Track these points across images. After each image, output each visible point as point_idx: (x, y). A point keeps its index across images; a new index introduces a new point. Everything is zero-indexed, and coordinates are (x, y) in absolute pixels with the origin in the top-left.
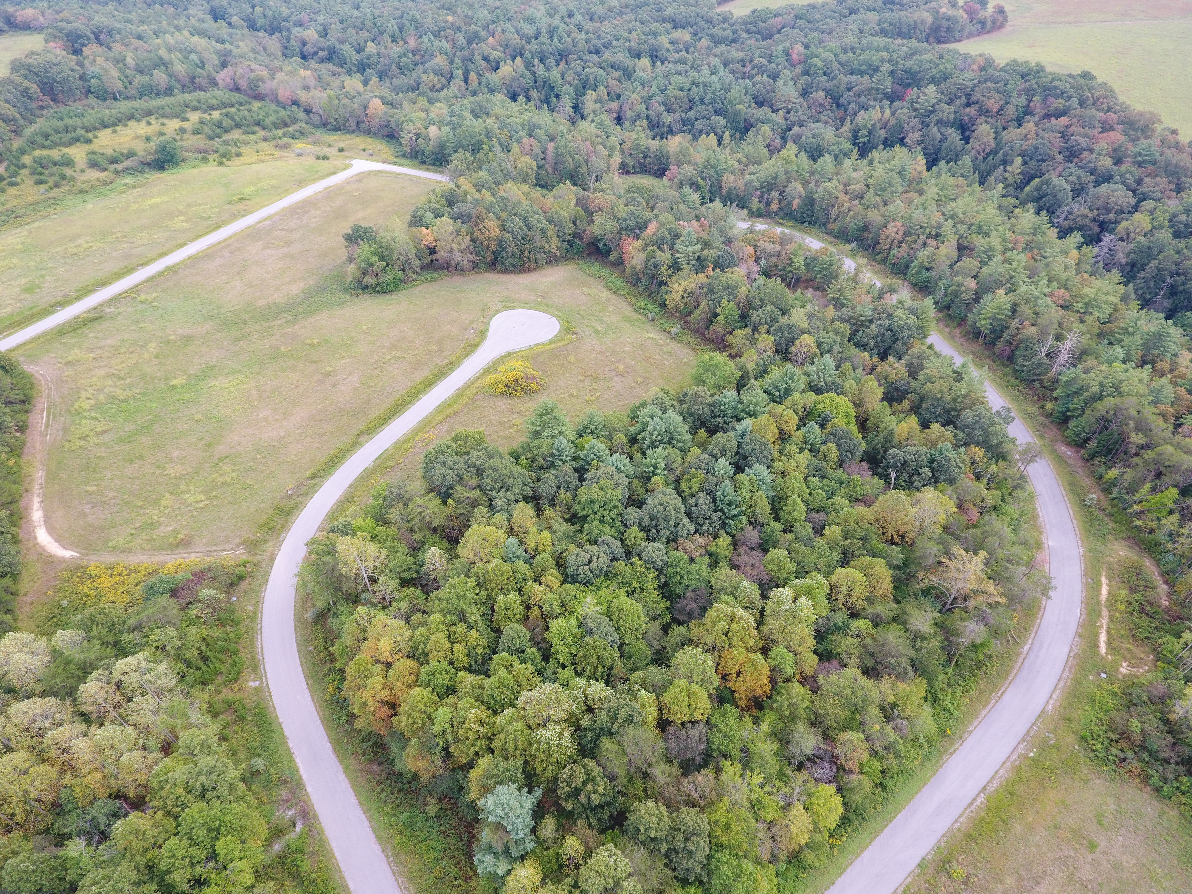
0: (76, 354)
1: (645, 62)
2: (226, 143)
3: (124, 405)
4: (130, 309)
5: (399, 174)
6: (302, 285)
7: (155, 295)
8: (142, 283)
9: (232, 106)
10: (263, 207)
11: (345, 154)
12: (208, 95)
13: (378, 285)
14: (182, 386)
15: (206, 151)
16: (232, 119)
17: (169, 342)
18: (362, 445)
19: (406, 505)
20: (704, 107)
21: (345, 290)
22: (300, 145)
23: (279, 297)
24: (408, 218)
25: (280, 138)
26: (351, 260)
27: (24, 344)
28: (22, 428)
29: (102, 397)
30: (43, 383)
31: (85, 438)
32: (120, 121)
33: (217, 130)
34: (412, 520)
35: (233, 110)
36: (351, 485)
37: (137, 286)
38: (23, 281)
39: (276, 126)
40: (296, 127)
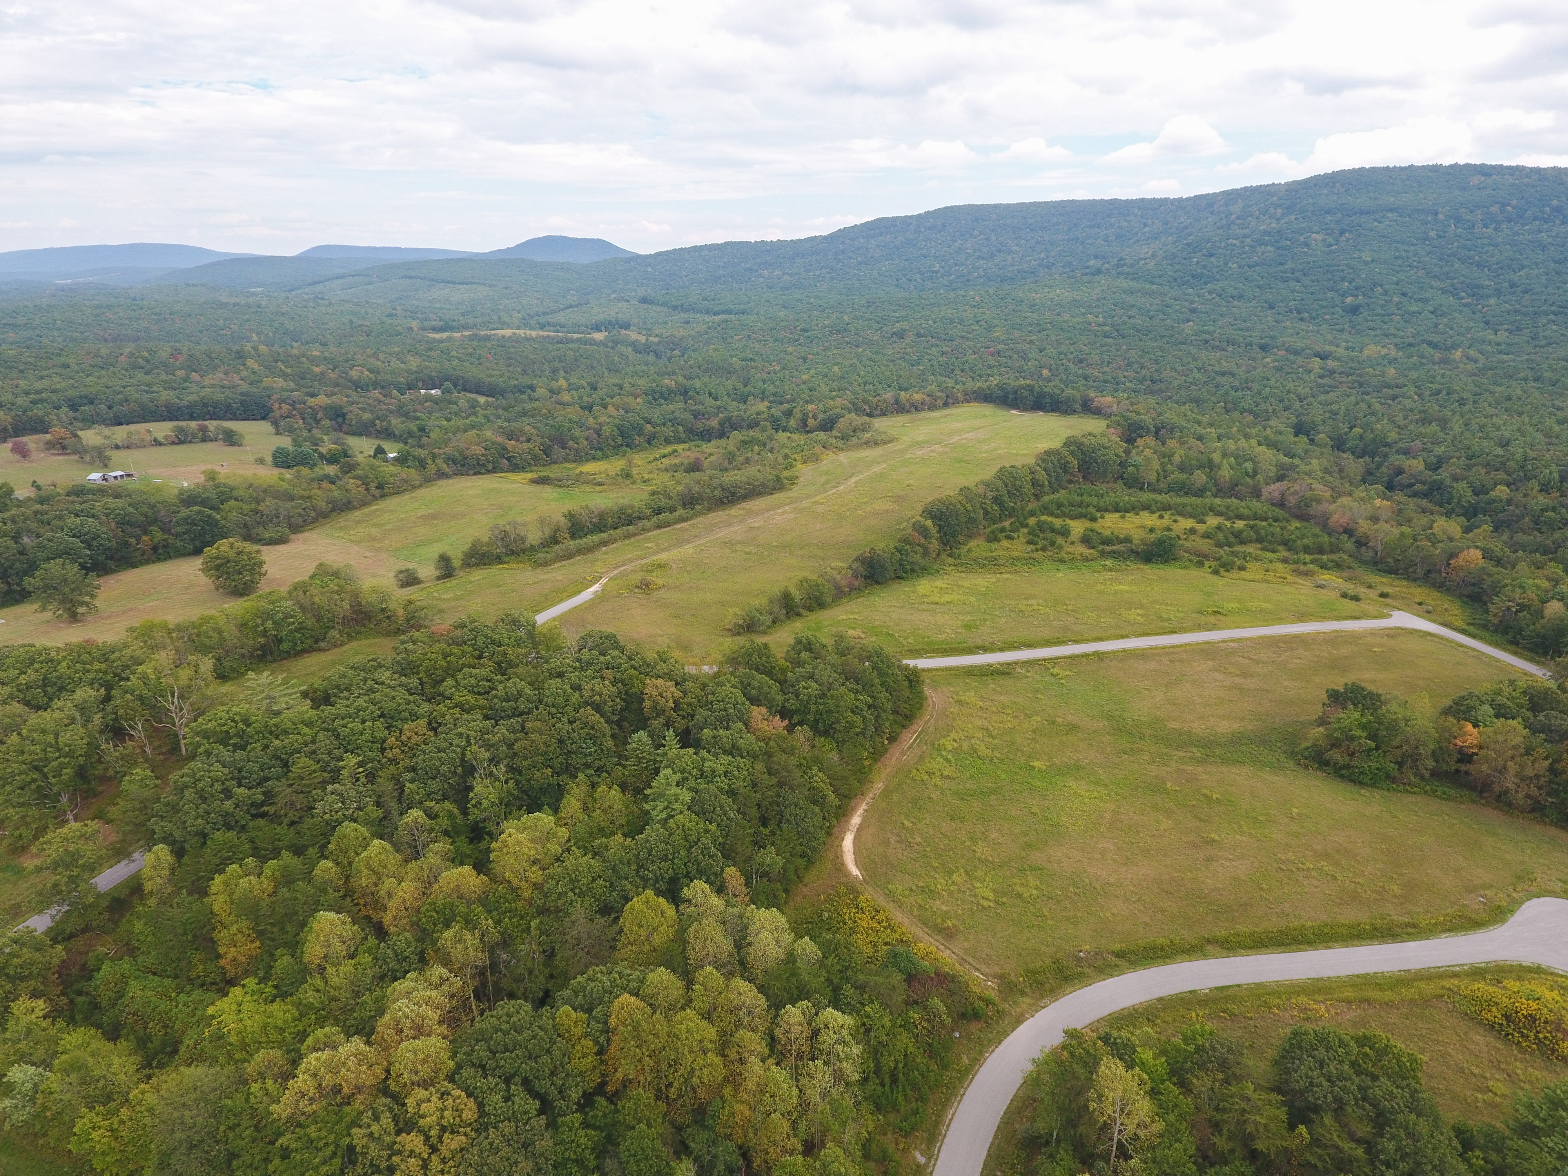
0: (970, 697)
2: (1235, 554)
3: (979, 762)
4: (1038, 677)
5: (1462, 646)
6: (1236, 726)
7: (1068, 673)
8: (1064, 658)
9: (1266, 519)
10: (1237, 627)
11: (1388, 601)
12: (1243, 504)
13: (1346, 767)
14: (1040, 771)
15: (1206, 556)
16: (1257, 532)
17: (1054, 722)
18: (1205, 956)
19: (1226, 1082)
21: (1292, 755)
22: (1326, 577)
23: (1198, 728)
24: (1448, 702)
25: (1305, 564)
26: (1322, 721)
27: (937, 670)
28: (892, 739)
29: (965, 745)
30: (930, 709)
31: (930, 774)
32: (1133, 509)
33: (1232, 539)
34: (1224, 1110)
35: (1264, 523)
36: (1160, 999)
37: (1057, 658)
38: (968, 618)
39: (1307, 550)
40: (1334, 557)
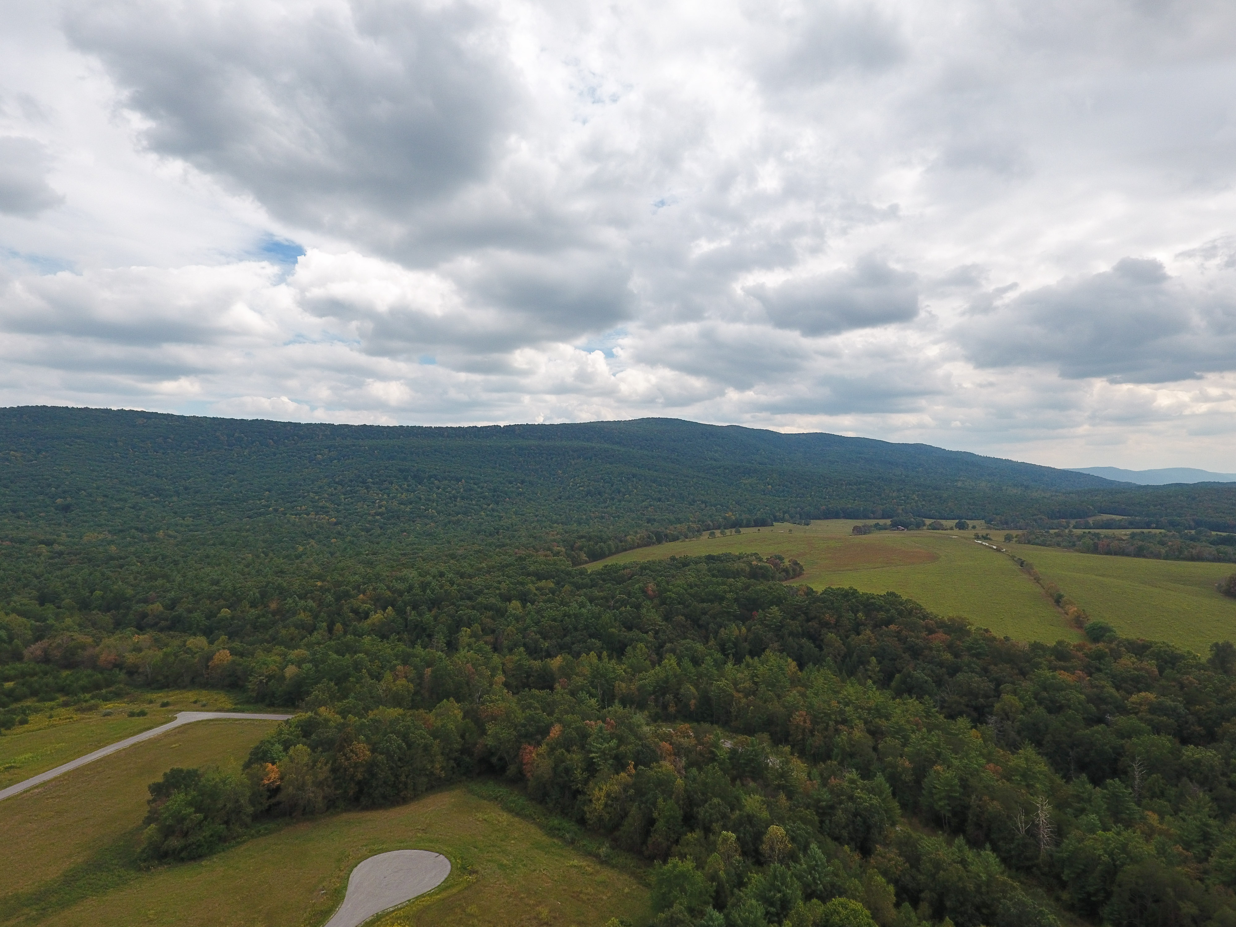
1: (516, 603)
5: (239, 720)
9: (35, 675)
10: (36, 774)
11: (170, 708)
12: (7, 667)
13: (184, 848)
16: (29, 688)
20: (578, 633)
21: (130, 865)
22: (111, 706)
24: (248, 756)
25: (86, 701)
26: (151, 819)
35: (34, 679)
39: (84, 689)
40: (112, 689)
